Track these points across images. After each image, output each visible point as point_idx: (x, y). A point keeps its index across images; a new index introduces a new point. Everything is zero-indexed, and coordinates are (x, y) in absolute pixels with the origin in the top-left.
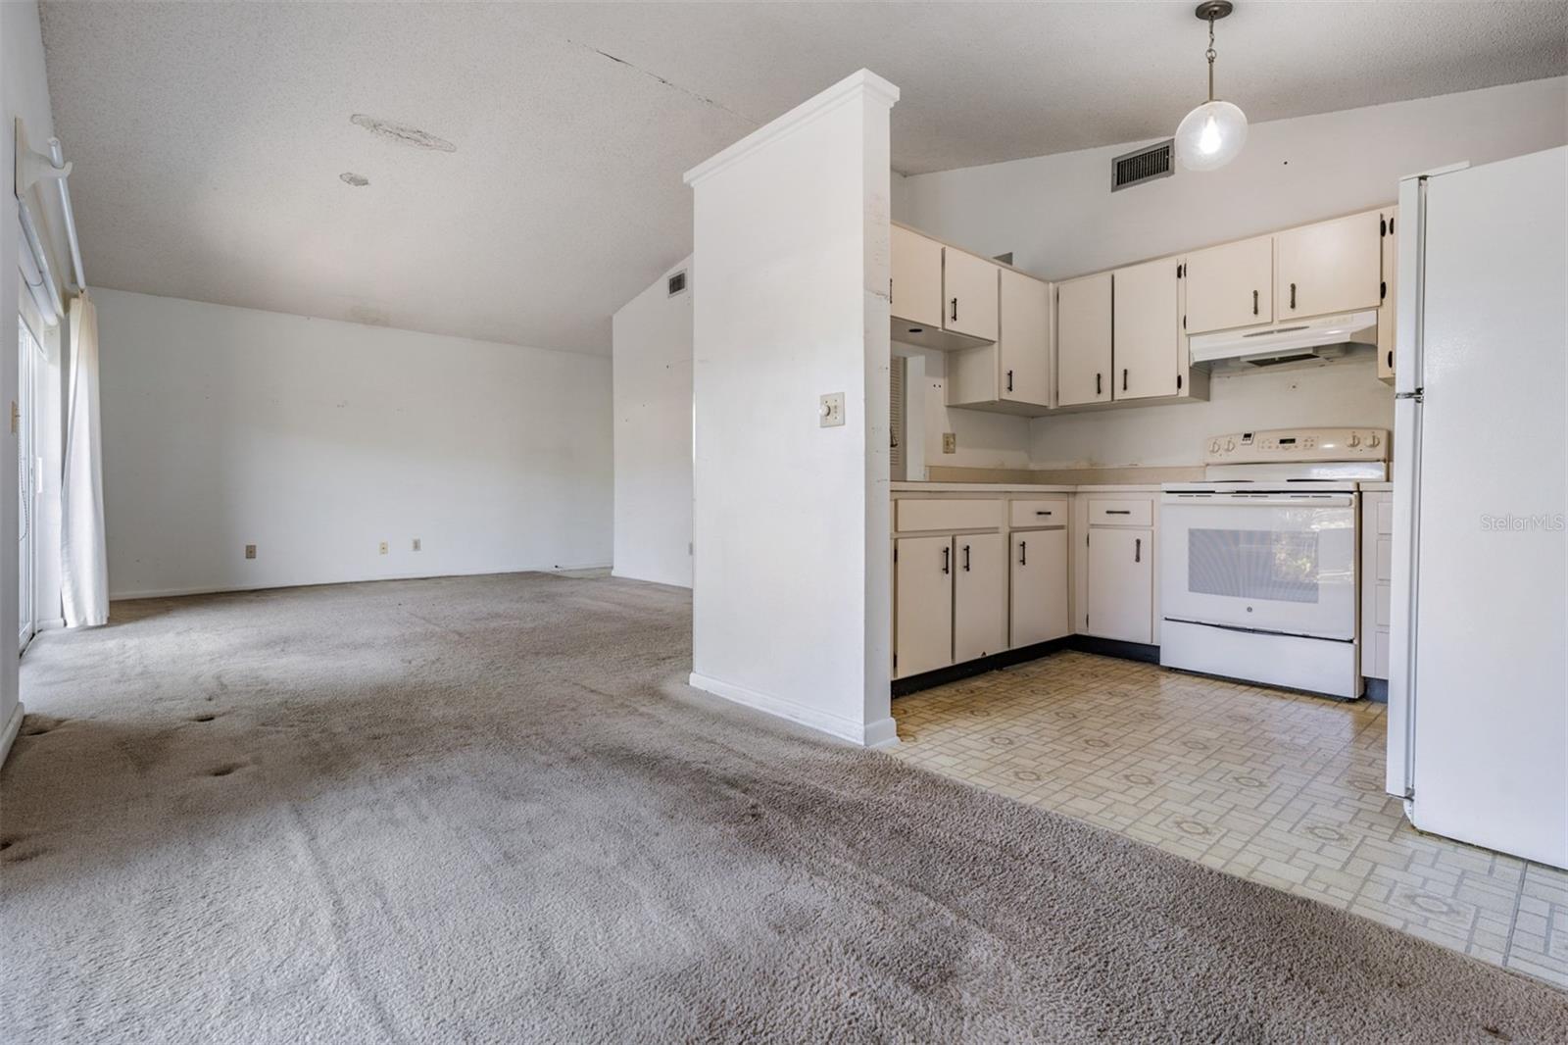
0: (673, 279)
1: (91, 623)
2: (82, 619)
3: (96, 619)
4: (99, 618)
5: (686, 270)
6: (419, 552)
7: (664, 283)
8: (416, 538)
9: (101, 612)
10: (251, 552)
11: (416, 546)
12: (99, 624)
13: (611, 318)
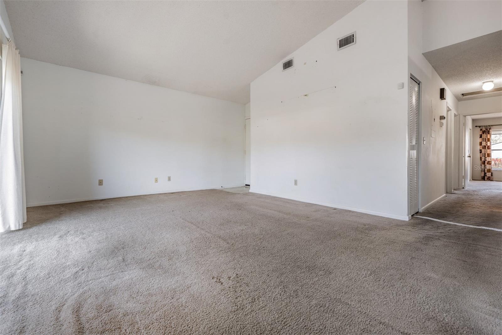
0: (285, 63)
1: (13, 228)
2: (8, 226)
3: (15, 226)
4: (17, 226)
5: (293, 57)
6: (170, 181)
7: (281, 65)
8: (169, 176)
9: (19, 223)
10: (101, 183)
11: (169, 179)
12: (17, 229)
13: (250, 84)
